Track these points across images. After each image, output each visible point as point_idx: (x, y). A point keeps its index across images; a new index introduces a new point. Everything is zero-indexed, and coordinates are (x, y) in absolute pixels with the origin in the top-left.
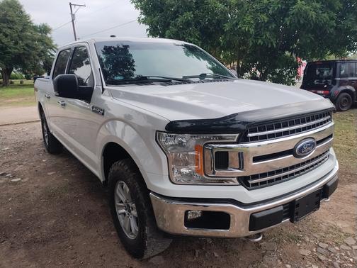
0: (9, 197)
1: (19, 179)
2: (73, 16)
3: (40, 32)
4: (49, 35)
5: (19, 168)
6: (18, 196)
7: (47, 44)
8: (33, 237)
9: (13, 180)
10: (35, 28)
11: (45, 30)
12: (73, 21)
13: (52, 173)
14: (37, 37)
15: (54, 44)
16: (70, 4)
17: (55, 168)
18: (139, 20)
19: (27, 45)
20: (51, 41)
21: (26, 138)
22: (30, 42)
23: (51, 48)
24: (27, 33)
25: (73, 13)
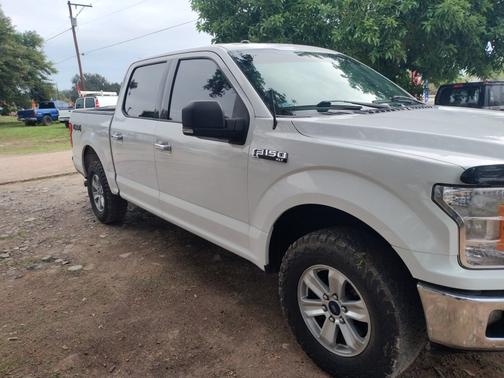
0: (81, 296)
1: (80, 267)
2: (73, 21)
3: (25, 43)
4: (38, 49)
5: (68, 249)
6: (94, 294)
7: (36, 62)
8: (158, 360)
9: (70, 268)
10: (17, 38)
11: (32, 41)
12: (73, 28)
13: (127, 254)
14: (22, 52)
15: (47, 61)
16: (69, 3)
17: (125, 246)
18: (198, 26)
19: (7, 64)
20: (42, 58)
21: (53, 202)
22: (11, 59)
23: (42, 69)
24: (7, 46)
25: (74, 16)
